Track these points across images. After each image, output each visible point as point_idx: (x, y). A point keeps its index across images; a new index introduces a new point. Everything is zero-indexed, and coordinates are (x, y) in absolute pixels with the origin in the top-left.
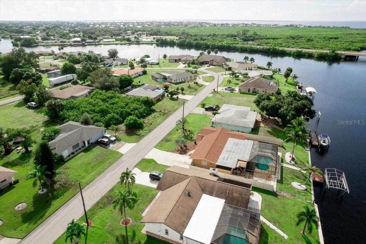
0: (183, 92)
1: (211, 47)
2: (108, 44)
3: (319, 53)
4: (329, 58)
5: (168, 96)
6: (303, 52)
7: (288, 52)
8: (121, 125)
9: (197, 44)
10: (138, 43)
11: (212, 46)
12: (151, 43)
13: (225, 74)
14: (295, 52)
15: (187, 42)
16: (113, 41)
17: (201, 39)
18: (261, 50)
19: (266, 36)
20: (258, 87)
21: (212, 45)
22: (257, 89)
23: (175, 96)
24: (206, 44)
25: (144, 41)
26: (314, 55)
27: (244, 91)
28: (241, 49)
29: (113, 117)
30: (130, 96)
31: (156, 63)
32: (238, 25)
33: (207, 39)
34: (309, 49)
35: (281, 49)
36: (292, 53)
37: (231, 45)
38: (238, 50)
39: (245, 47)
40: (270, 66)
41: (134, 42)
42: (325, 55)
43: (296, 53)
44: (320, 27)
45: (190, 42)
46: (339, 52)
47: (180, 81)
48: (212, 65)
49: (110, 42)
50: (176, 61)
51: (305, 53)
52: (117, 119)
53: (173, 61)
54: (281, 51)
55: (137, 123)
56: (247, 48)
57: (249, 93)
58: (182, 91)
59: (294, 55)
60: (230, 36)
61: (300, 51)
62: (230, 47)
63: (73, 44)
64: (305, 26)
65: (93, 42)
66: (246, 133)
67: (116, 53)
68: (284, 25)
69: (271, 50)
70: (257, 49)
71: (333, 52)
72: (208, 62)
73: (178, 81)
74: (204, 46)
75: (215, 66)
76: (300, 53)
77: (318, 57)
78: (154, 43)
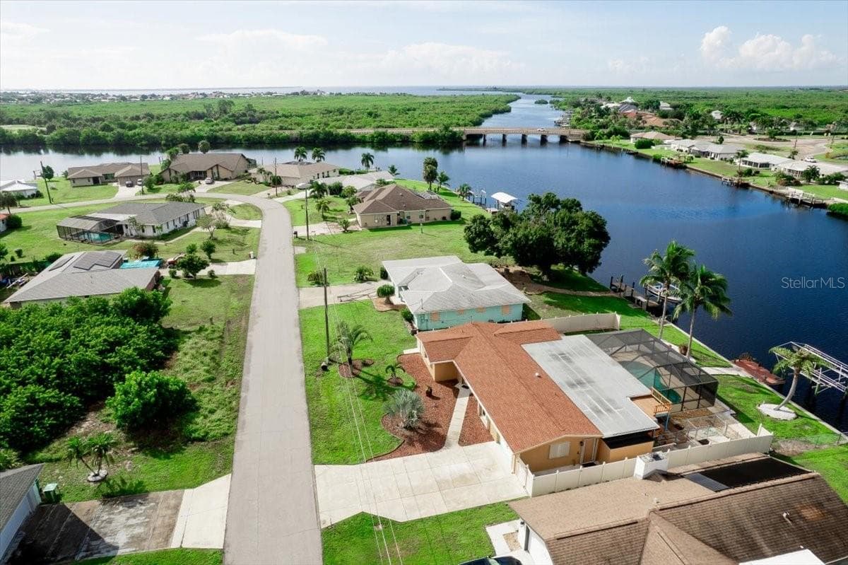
0: (214, 256)
1: (163, 142)
3: (421, 134)
4: (443, 142)
5: (178, 278)
6: (389, 134)
7: (358, 136)
8: (85, 425)
9: (120, 137)
11: (167, 140)
13: (277, 196)
14: (373, 137)
15: (84, 135)
17: (122, 126)
18: (297, 139)
19: (278, 112)
20: (406, 208)
21: (167, 136)
22: (407, 213)
23: (203, 273)
24: (146, 137)
26: (413, 139)
27: (375, 222)
28: (246, 140)
29: (32, 398)
30: (27, 305)
31: (29, 193)
32: (184, 97)
33: (138, 125)
34: (393, 127)
35: (341, 131)
36: (367, 140)
37: (218, 134)
38: (241, 143)
39: (256, 135)
40: (370, 163)
42: (433, 137)
43: (377, 137)
44: (358, 94)
45: (96, 133)
46: (456, 129)
47: (172, 227)
48: (218, 179)
50: (96, 181)
51: (394, 135)
52: (59, 406)
53: (85, 182)
54: (343, 135)
55: (171, 392)
56: (262, 137)
57: (391, 226)
58: (209, 255)
59: (372, 142)
60: (192, 116)
61: (384, 133)
62: (216, 138)
64: (331, 94)
66: (513, 322)
68: (290, 93)
69: (321, 136)
70: (288, 137)
71: (446, 128)
72: (200, 172)
73: (166, 231)
74: (144, 142)
75: (226, 180)
76: (383, 136)
77: (422, 141)
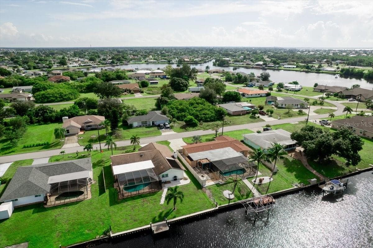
0: (272, 114)
2: (287, 70)
10: (318, 71)
12: (334, 73)
16: (294, 68)
25: (326, 70)
41: (314, 70)
49: (289, 68)
53: (318, 90)
63: (255, 67)
65: (273, 67)
67: (268, 77)
72: (355, 96)
78: (338, 74)
